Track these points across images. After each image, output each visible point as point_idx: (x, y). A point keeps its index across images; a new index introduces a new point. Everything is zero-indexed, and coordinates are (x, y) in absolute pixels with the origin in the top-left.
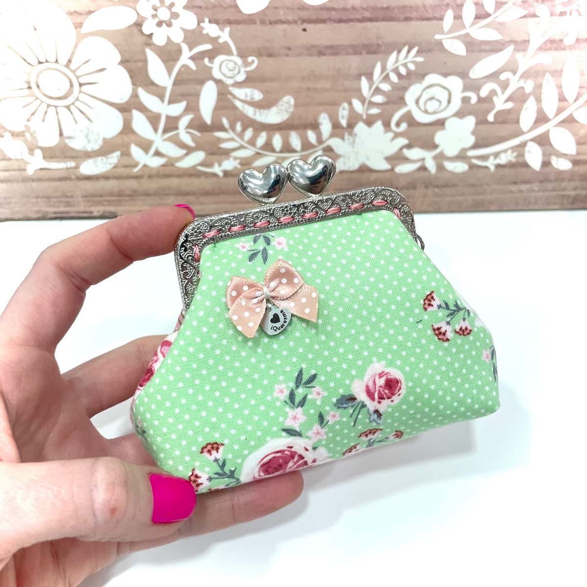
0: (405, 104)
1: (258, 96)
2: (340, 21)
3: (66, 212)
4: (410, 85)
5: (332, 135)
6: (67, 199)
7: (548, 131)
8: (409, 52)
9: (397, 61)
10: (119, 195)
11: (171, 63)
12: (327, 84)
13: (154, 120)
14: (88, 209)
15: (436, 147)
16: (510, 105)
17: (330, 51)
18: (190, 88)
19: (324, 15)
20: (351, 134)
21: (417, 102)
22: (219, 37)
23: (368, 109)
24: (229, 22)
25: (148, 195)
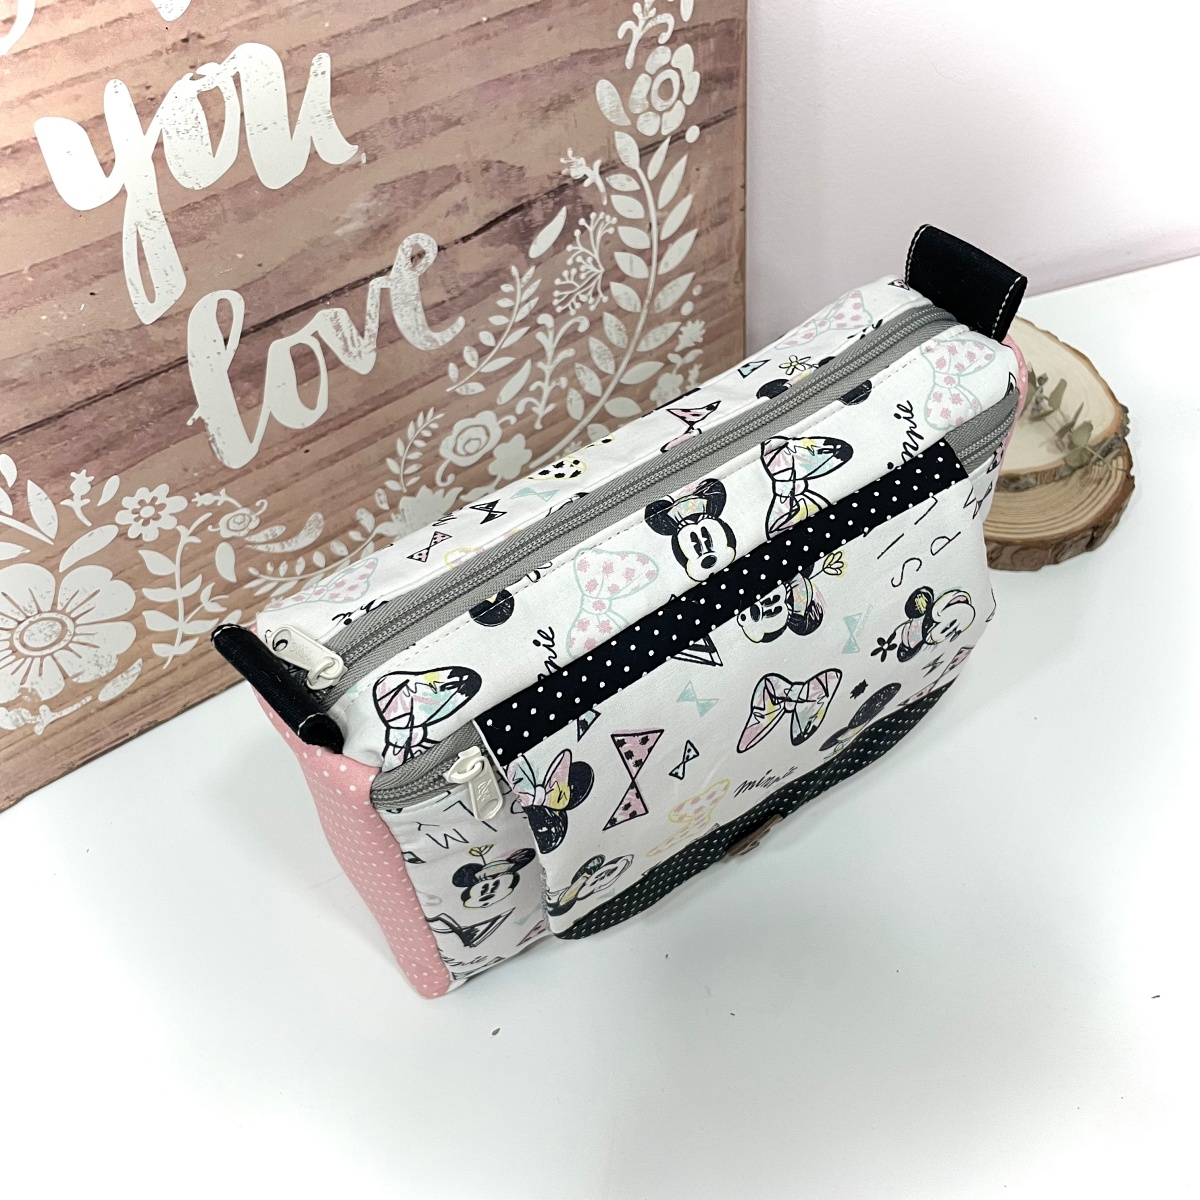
0: (443, 459)
1: (279, 530)
2: (341, 426)
3: (96, 751)
4: (440, 442)
5: (376, 524)
6: (92, 737)
7: (603, 407)
8: (425, 416)
9: (416, 429)
10: (153, 702)
11: (172, 549)
12: (353, 483)
13: (170, 610)
14: (121, 734)
15: (494, 477)
16: (551, 407)
17: (341, 456)
18: (200, 561)
19: (323, 429)
20: (396, 513)
21: (455, 451)
22: (216, 502)
23: (405, 483)
24: (222, 484)
25: (188, 683)
